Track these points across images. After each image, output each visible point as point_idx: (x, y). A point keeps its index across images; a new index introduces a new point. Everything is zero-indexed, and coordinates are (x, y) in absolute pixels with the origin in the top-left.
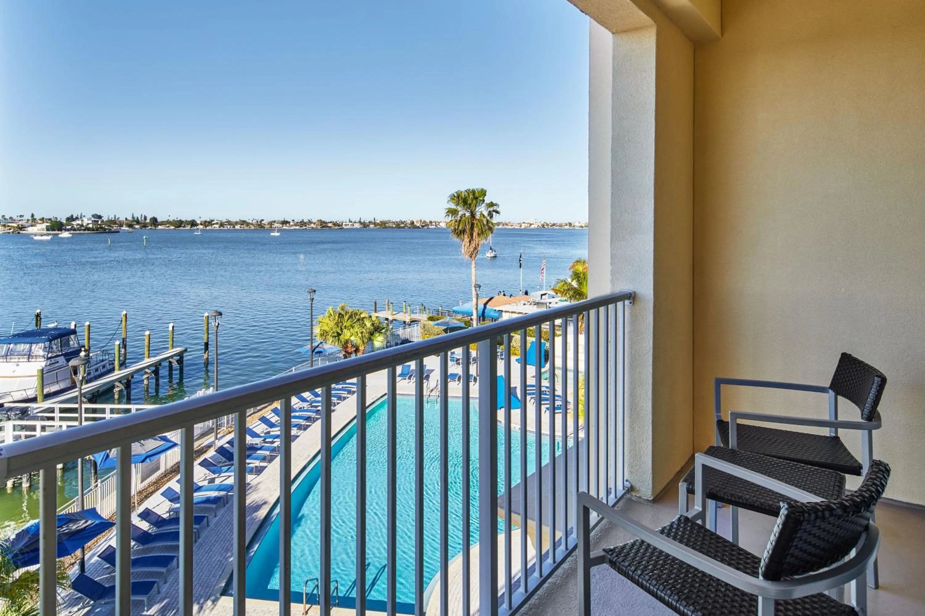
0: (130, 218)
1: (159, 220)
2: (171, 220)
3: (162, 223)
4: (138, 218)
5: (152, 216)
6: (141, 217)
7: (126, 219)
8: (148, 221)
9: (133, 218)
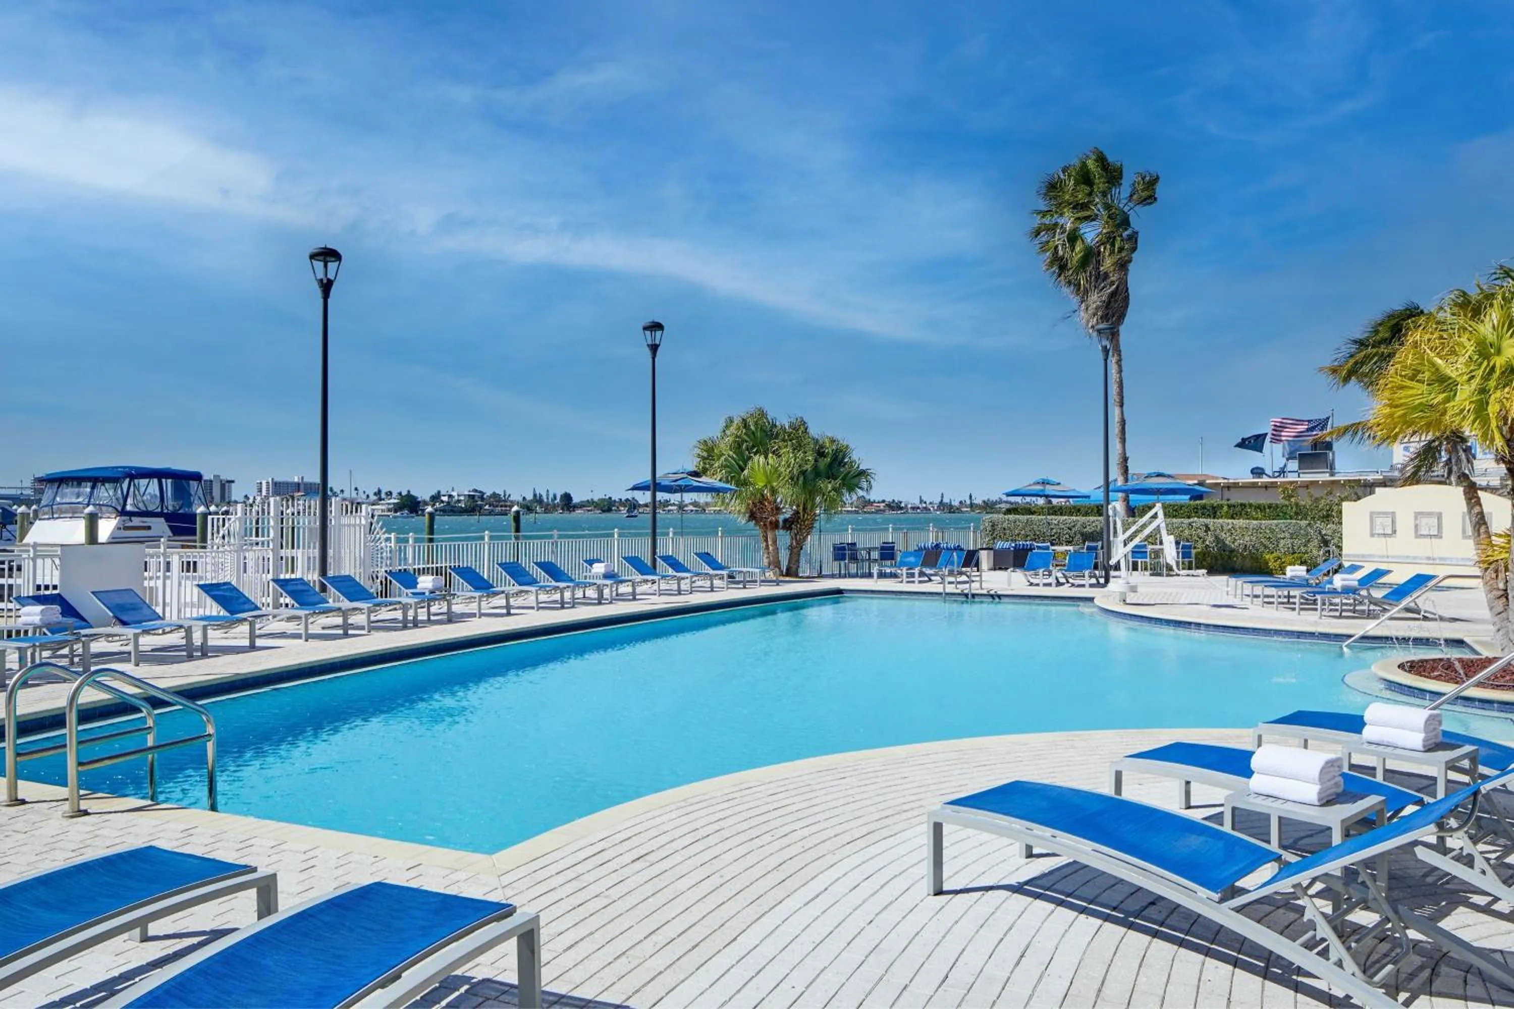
0: (530, 497)
1: (576, 500)
2: (596, 499)
3: (581, 505)
4: (541, 496)
5: (563, 492)
6: (548, 495)
7: (524, 498)
8: (558, 500)
9: (535, 495)
